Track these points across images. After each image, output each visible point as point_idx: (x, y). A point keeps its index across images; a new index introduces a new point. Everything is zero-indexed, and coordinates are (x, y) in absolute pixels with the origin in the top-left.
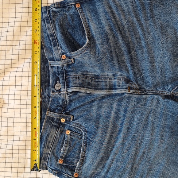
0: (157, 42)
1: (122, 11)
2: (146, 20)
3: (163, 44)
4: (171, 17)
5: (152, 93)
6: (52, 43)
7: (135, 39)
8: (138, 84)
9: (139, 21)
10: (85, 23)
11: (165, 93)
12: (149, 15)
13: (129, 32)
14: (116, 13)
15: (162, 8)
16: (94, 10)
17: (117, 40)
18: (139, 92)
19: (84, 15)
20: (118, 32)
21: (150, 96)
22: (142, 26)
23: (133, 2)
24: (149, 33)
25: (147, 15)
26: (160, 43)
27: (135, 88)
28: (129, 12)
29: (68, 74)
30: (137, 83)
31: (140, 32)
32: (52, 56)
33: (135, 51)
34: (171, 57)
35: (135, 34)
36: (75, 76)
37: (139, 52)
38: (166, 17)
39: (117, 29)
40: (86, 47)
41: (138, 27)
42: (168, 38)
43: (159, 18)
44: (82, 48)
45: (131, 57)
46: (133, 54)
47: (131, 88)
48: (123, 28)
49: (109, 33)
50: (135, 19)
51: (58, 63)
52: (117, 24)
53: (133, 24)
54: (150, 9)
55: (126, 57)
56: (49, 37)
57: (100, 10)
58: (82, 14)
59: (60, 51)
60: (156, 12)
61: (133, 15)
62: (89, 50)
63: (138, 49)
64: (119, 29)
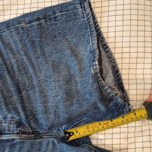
0: (49, 80)
1: (11, 49)
2: (37, 58)
3: (55, 82)
4: (63, 54)
5: (47, 135)
7: (26, 79)
8: (31, 128)
9: (29, 59)
11: (61, 134)
12: (39, 53)
13: (19, 71)
14: (5, 52)
15: (53, 45)
17: (5, 81)
18: (33, 136)
20: (6, 72)
21: (45, 139)
22: (33, 65)
23: (22, 40)
24: (41, 72)
25: (38, 53)
26: (52, 81)
27: (28, 132)
28: (18, 51)
30: (30, 126)
31: (31, 70)
33: (27, 91)
34: (64, 96)
35: (26, 74)
37: (31, 92)
38: (57, 54)
39: (4, 69)
41: (28, 66)
42: (60, 76)
43: (51, 56)
45: (22, 98)
46: (24, 94)
47: (24, 133)
48: (12, 68)
50: (25, 58)
52: (5, 64)
53: (23, 62)
54: (40, 47)
55: (15, 98)
60: (47, 50)
61: (23, 53)
63: (30, 88)
64: (7, 68)
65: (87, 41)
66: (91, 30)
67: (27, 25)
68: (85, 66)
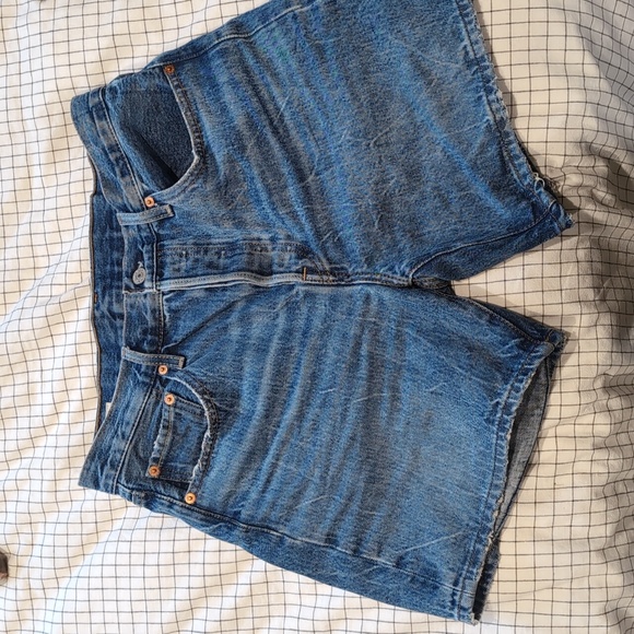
3: (379, 146)
4: (393, 73)
5: (363, 279)
6: (117, 170)
7: (313, 144)
8: (328, 259)
10: (189, 113)
13: (297, 126)
16: (209, 78)
18: (331, 278)
19: (185, 93)
21: (360, 287)
24: (342, 122)
26: (371, 145)
27: (321, 268)
28: (291, 76)
29: (164, 245)
30: (326, 255)
32: (120, 201)
33: (317, 174)
34: (403, 180)
35: (311, 131)
36: (179, 251)
37: (326, 175)
39: (264, 123)
40: (192, 174)
41: (315, 111)
42: (390, 131)
44: (182, 179)
45: (306, 190)
46: (312, 181)
47: (311, 271)
48: (281, 120)
49: (246, 133)
50: (307, 92)
51: (136, 218)
52: (266, 112)
53: (303, 104)
55: (292, 190)
56: (106, 154)
57: (222, 78)
58: (179, 90)
59: (139, 188)
61: (301, 81)
62: (200, 181)
63: (322, 166)
64: (271, 122)
65: (453, 33)
66: (461, 3)
67: (305, 9)
68: (452, 97)
